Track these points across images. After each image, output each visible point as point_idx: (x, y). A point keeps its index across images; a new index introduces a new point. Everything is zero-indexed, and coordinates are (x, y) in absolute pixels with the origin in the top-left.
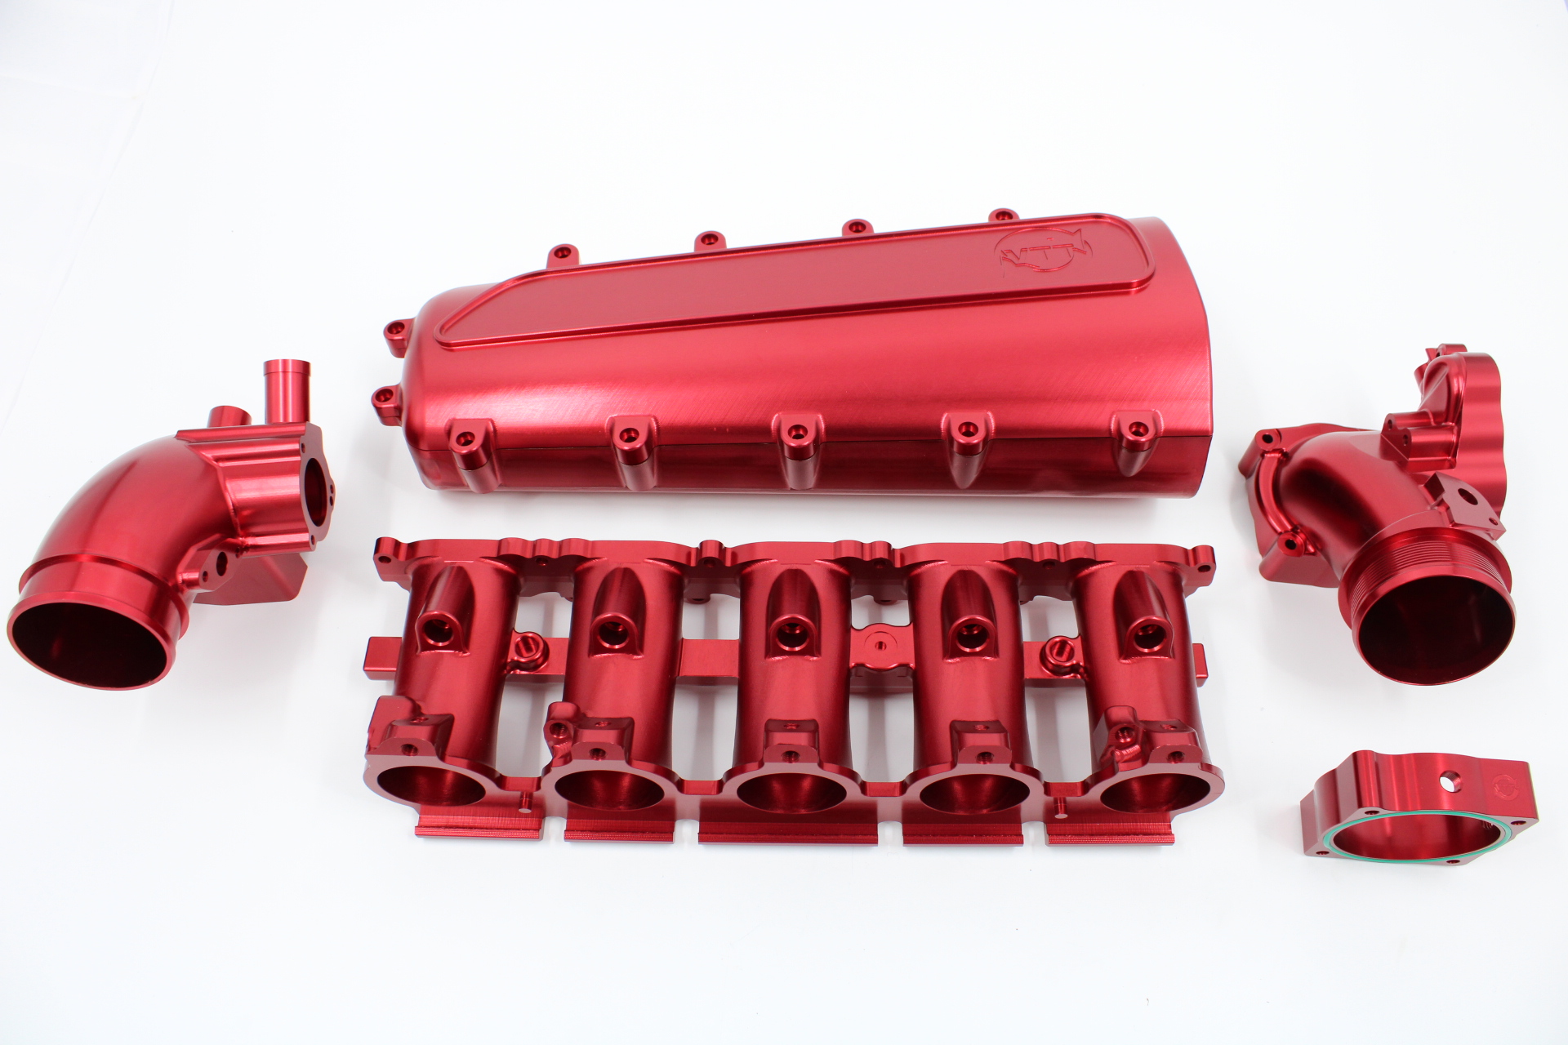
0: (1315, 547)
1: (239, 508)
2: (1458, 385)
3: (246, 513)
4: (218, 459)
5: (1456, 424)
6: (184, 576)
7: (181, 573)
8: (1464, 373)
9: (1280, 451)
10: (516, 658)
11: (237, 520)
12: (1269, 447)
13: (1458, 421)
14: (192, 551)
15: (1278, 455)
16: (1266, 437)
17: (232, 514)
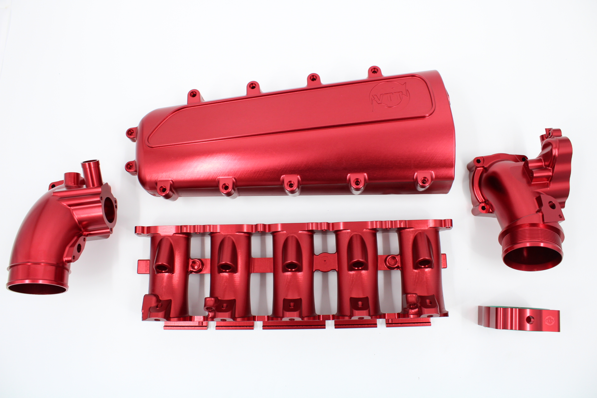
0: (492, 210)
1: (81, 221)
2: (555, 152)
3: (84, 223)
4: (70, 205)
5: (552, 169)
6: (65, 259)
7: (65, 258)
8: (558, 147)
9: (483, 167)
10: (192, 270)
11: (81, 226)
12: (479, 165)
13: (553, 168)
14: (67, 248)
15: (482, 168)
16: (478, 160)
17: (78, 224)
